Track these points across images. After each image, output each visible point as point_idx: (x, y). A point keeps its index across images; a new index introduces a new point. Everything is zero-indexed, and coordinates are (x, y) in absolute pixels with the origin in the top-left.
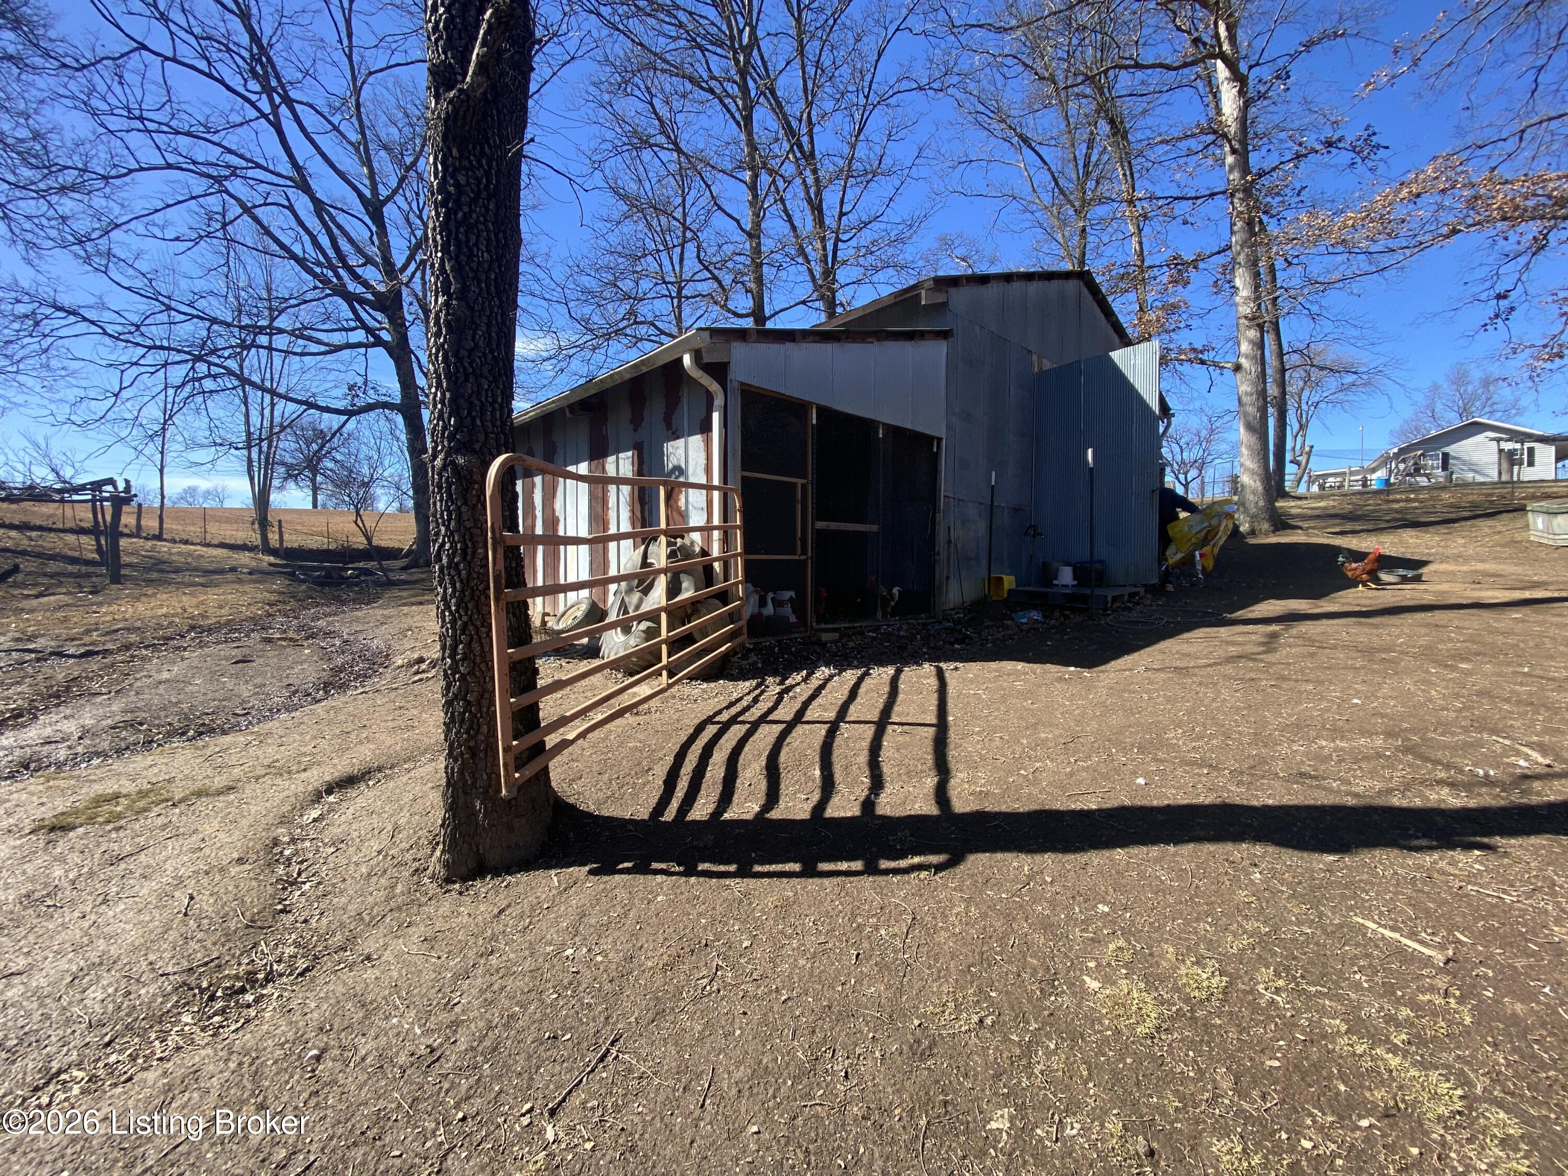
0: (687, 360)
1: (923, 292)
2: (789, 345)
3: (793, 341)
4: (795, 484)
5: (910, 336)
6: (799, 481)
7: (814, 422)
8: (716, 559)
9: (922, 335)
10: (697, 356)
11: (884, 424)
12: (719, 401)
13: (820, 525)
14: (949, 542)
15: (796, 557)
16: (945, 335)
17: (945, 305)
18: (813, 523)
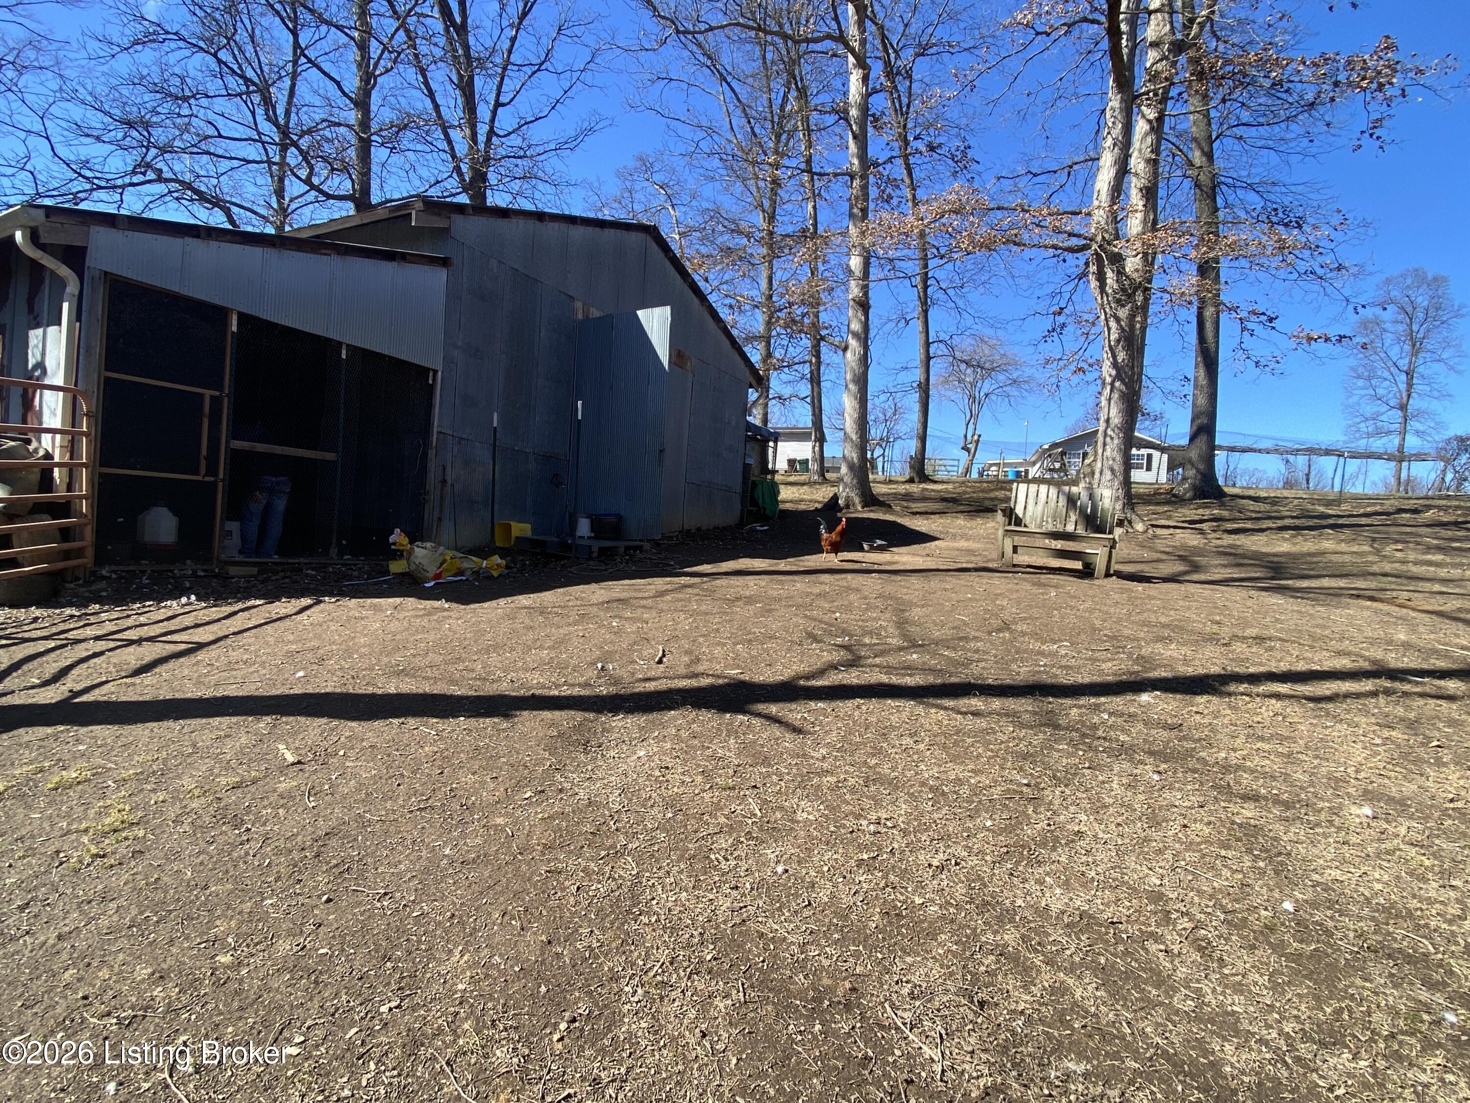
0: (18, 236)
1: (414, 213)
2: (189, 240)
3: (198, 236)
4: (202, 396)
5: (390, 256)
6: (208, 393)
7: (234, 328)
8: (59, 465)
9: (403, 257)
10: (34, 236)
11: (348, 345)
12: (72, 288)
13: (237, 444)
14: (444, 482)
15: (199, 478)
16: (444, 262)
17: (447, 230)
18: (227, 442)
